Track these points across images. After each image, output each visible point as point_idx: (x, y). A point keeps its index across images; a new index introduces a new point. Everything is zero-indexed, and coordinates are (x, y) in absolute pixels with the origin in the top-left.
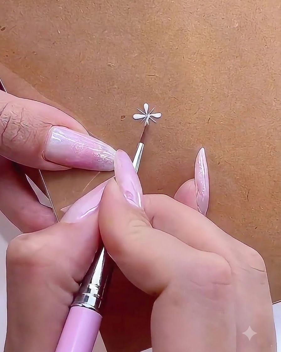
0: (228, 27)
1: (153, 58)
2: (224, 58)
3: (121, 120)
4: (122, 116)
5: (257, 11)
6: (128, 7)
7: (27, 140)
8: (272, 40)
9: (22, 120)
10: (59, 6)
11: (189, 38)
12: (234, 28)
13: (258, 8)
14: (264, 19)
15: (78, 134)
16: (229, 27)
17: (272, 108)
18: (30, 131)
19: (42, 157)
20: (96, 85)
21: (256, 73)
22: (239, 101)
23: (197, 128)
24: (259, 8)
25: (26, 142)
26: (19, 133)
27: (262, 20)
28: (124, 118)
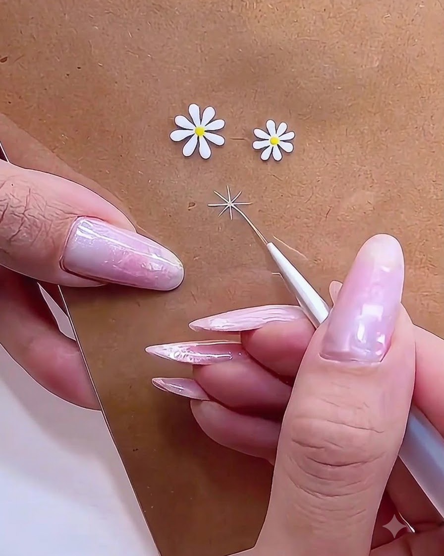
0: (362, 66)
1: (242, 112)
2: (354, 115)
3: (189, 210)
4: (190, 204)
5: (409, 42)
6: (204, 30)
7: (35, 240)
8: (431, 89)
9: (27, 208)
10: (94, 26)
11: (300, 83)
12: (372, 68)
13: (411, 37)
14: (420, 55)
15: (118, 231)
16: (364, 67)
17: (429, 196)
18: (39, 225)
19: (59, 267)
20: (149, 152)
21: (404, 141)
22: (377, 183)
23: (309, 225)
24: (413, 38)
25: (33, 242)
26: (21, 230)
27: (418, 56)
28: (193, 206)
